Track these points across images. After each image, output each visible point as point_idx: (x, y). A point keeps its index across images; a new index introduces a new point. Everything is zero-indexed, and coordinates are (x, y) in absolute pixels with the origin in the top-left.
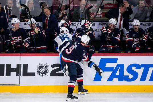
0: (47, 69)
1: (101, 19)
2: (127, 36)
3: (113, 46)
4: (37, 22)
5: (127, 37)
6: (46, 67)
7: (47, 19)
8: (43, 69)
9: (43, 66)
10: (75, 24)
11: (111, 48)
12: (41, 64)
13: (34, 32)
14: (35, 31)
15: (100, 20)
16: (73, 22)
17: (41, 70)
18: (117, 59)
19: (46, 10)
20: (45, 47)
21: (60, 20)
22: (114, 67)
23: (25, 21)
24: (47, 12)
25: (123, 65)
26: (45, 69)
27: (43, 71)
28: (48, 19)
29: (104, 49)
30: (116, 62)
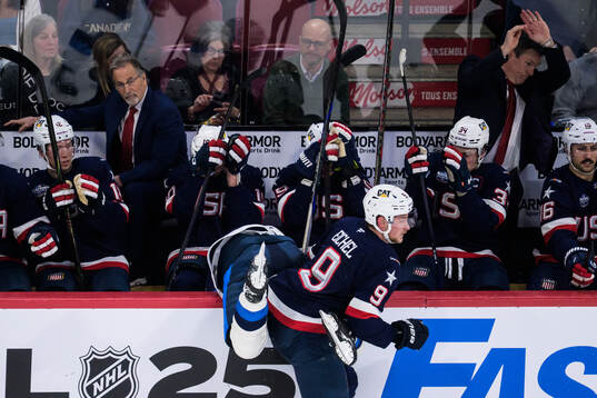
0: (129, 375)
1: (411, 120)
2: (545, 210)
3: (469, 255)
4: (80, 134)
5: (548, 213)
6: (125, 365)
7: (132, 117)
8: (111, 372)
9: (110, 361)
10: (276, 141)
11: (461, 262)
12: (101, 348)
13: (66, 192)
14: (74, 187)
15: (408, 123)
16: (265, 134)
17: (98, 381)
18: (491, 322)
19: (124, 73)
20: (122, 259)
21: (195, 123)
22: (475, 365)
23: (15, 128)
24: (130, 81)
25: (521, 352)
26: (120, 375)
27: (111, 383)
28: (136, 117)
29: (421, 272)
30: (486, 340)
